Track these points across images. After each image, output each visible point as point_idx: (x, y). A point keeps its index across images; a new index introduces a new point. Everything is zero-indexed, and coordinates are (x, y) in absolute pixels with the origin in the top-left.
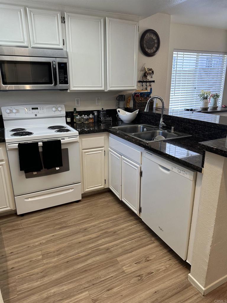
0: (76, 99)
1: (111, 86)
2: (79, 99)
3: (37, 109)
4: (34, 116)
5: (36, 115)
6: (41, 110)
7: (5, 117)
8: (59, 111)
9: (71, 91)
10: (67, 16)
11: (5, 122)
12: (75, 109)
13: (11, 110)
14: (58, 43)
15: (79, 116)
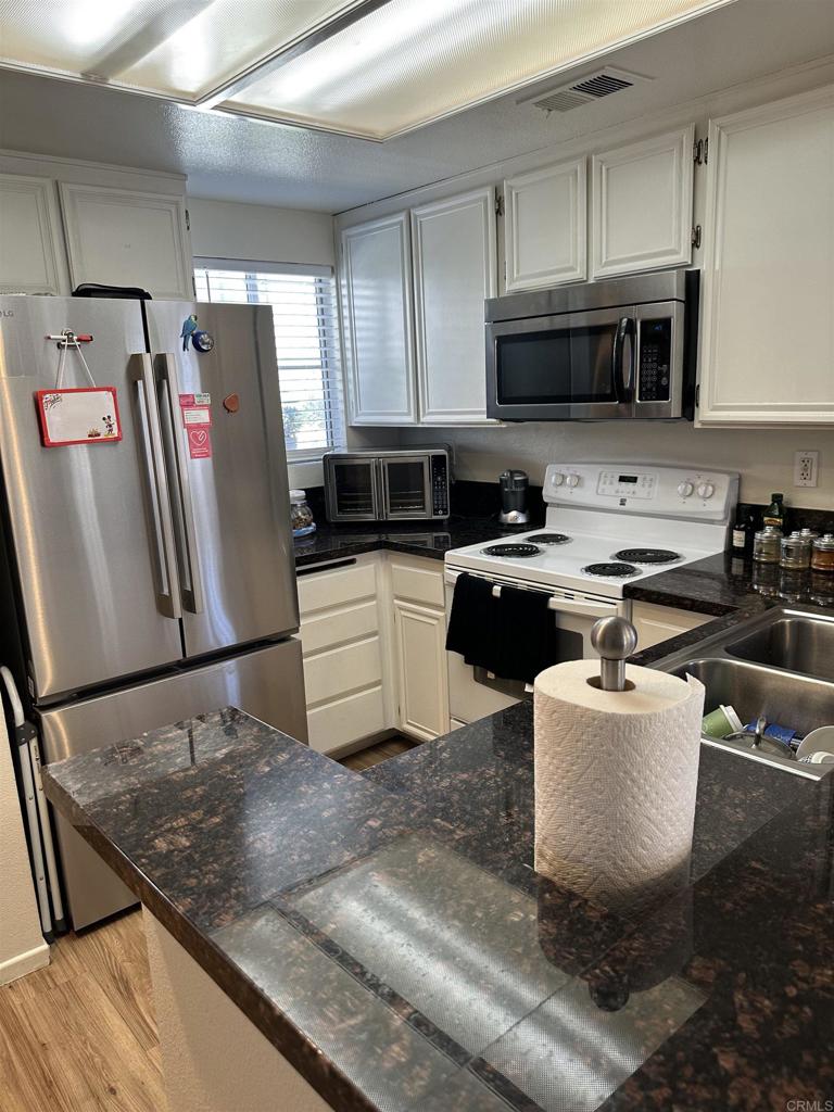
0: (800, 455)
2: (814, 456)
3: (634, 480)
4: (617, 505)
5: (623, 502)
6: (643, 485)
7: (548, 494)
8: (700, 497)
9: (703, 423)
10: (717, 129)
11: (549, 510)
12: (777, 498)
13: (564, 477)
14: (673, 246)
15: (768, 530)
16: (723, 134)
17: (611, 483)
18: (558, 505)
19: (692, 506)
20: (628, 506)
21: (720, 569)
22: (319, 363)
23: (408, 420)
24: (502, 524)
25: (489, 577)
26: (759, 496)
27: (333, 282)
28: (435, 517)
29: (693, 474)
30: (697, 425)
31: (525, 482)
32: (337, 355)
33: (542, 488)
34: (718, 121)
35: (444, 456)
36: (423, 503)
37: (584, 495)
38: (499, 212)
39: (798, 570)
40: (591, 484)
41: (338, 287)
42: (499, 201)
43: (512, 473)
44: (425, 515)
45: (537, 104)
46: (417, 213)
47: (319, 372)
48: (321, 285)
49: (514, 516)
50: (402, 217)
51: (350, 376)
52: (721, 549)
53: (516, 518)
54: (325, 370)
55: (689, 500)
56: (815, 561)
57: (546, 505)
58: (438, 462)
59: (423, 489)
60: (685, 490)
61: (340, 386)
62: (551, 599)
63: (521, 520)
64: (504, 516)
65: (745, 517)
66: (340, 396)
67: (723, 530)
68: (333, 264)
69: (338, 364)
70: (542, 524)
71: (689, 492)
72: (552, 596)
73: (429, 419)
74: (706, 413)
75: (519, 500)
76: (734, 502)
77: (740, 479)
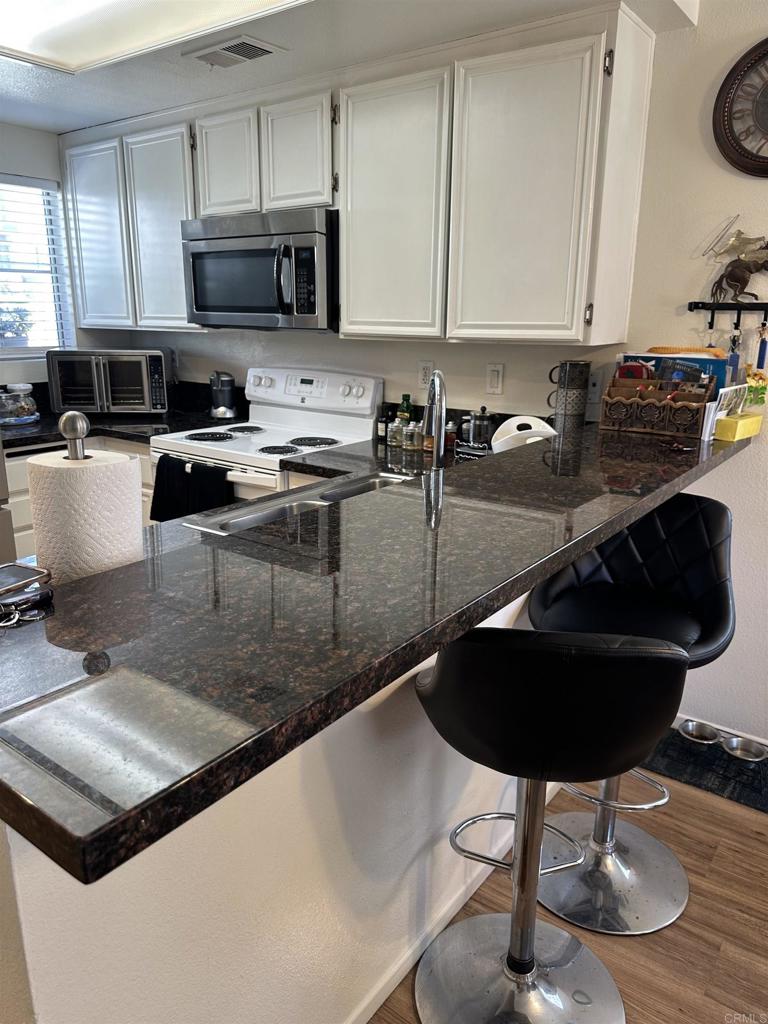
0: (423, 364)
1: (459, 323)
2: (430, 365)
3: (310, 382)
4: (298, 403)
5: (303, 400)
6: (317, 387)
7: (250, 392)
8: (355, 396)
9: (346, 335)
10: (345, 97)
11: (251, 406)
12: (406, 398)
13: (261, 379)
14: (319, 189)
15: (397, 420)
16: (349, 103)
17: (295, 385)
18: (258, 403)
19: (350, 403)
20: (307, 404)
21: (370, 454)
22: (48, 268)
23: (128, 323)
24: (213, 418)
25: (185, 457)
26: (395, 398)
27: (59, 196)
28: (153, 411)
29: (349, 379)
30: (341, 337)
31: (232, 382)
32: (66, 263)
33: (244, 388)
34: (346, 91)
35: (160, 357)
36: (143, 398)
37: (276, 394)
38: (193, 147)
39: (414, 451)
40: (280, 385)
41: (64, 201)
42: (193, 137)
43: (218, 374)
44: (145, 409)
45: (199, 58)
46: (130, 140)
47: (50, 275)
48: (48, 198)
49: (222, 411)
50: (115, 143)
51: (78, 282)
52: (370, 437)
53: (225, 413)
54: (54, 275)
55: (347, 399)
56: (425, 443)
57: (249, 402)
58: (154, 361)
59: (142, 385)
60: (344, 391)
61: (69, 291)
62: (229, 473)
63: (229, 414)
64: (214, 411)
65: (386, 412)
66: (70, 300)
67: (371, 422)
68: (60, 180)
69: (67, 271)
70: (246, 419)
71: (348, 391)
72: (230, 470)
73: (145, 324)
74: (346, 327)
75: (227, 397)
76: (379, 401)
77: (384, 383)
